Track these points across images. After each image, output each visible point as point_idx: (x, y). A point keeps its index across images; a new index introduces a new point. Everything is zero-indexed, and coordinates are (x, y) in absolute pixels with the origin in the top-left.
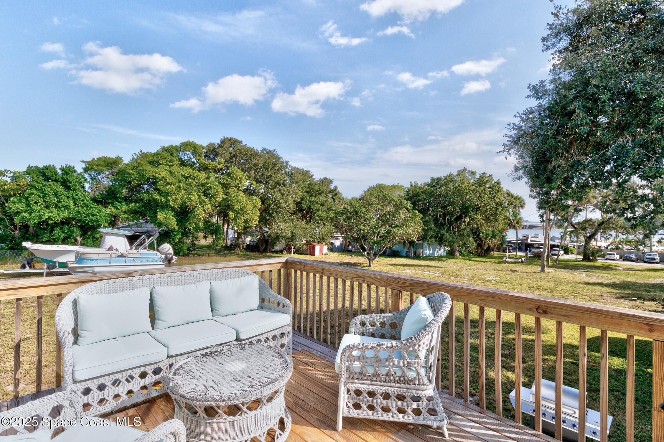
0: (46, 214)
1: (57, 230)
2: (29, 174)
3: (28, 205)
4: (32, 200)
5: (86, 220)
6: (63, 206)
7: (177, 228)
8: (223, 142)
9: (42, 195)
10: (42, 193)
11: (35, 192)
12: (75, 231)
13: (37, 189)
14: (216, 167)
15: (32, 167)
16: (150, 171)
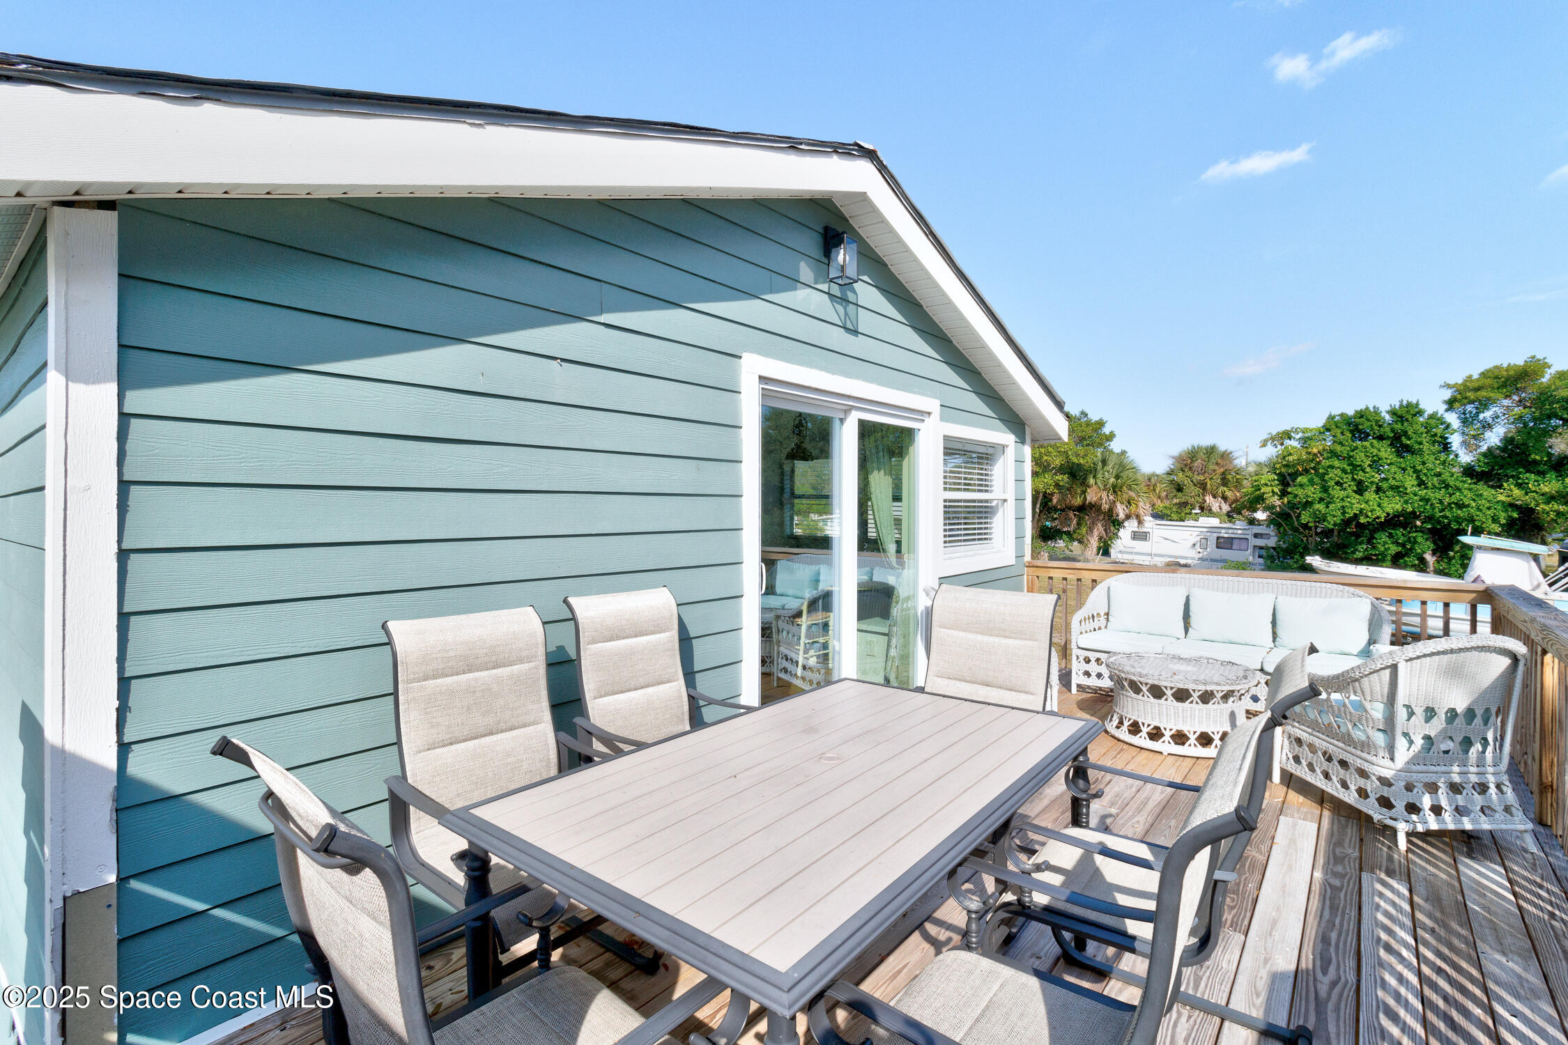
0: (1355, 504)
1: (1383, 537)
2: (1328, 430)
3: (1325, 489)
4: (1331, 478)
5: (1446, 517)
6: (1392, 488)
9: (1348, 468)
10: (1349, 465)
11: (1336, 463)
12: (1419, 540)
13: (1342, 459)
15: (1335, 416)
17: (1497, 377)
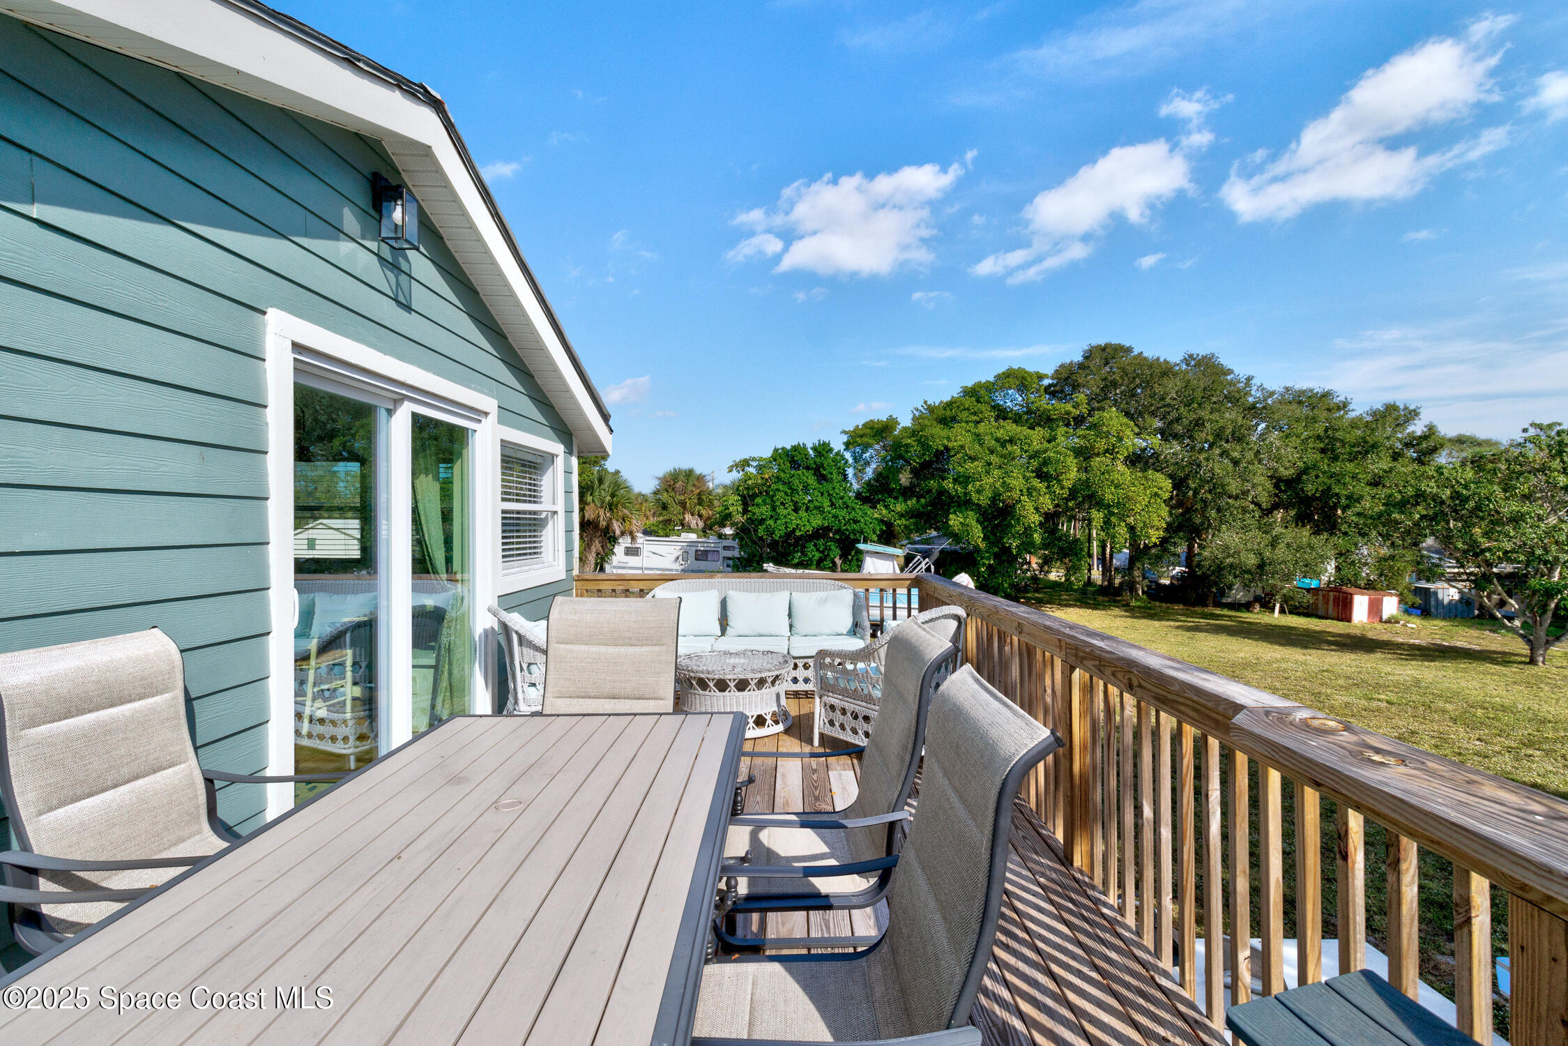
0: (794, 520)
1: (810, 546)
2: (775, 460)
3: (774, 509)
4: (777, 499)
5: (847, 530)
6: (816, 508)
7: (982, 545)
8: (1088, 356)
9: (789, 491)
10: (789, 489)
11: (781, 487)
12: (833, 547)
13: (784, 483)
14: (1068, 413)
15: (778, 450)
16: (939, 436)
17: (872, 428)
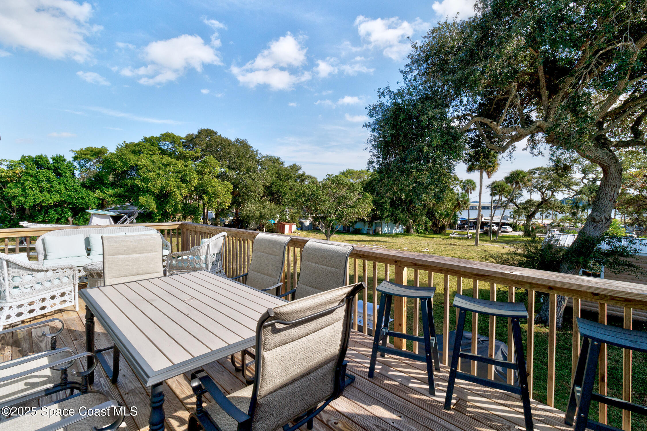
0: (40, 198)
1: (52, 211)
2: (24, 163)
3: (24, 190)
4: (27, 185)
5: (77, 203)
6: (55, 191)
7: (156, 210)
9: (36, 181)
11: (30, 178)
12: (67, 212)
13: (31, 176)
14: (193, 155)
15: (25, 157)
16: (132, 159)
